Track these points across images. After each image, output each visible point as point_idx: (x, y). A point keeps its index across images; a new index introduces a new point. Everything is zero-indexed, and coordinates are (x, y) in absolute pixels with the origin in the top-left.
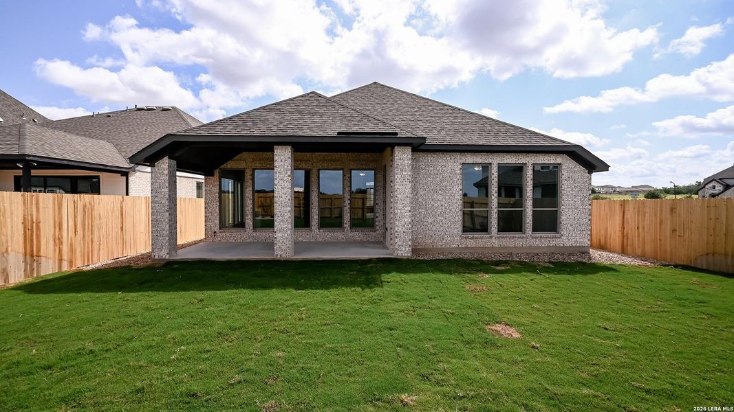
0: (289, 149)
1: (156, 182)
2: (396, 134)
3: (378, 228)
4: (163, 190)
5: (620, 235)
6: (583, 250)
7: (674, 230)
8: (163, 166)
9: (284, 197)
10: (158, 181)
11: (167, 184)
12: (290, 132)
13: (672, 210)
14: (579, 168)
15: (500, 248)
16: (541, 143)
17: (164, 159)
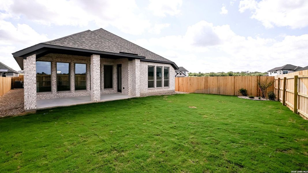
0: (99, 56)
1: (28, 67)
2: (137, 55)
3: (114, 88)
4: (32, 72)
5: (178, 87)
6: (174, 91)
7: (190, 85)
8: (32, 59)
9: (97, 76)
10: (29, 67)
11: (35, 69)
12: (100, 50)
13: (190, 80)
14: (173, 68)
15: (157, 92)
16: (166, 61)
17: (33, 55)
